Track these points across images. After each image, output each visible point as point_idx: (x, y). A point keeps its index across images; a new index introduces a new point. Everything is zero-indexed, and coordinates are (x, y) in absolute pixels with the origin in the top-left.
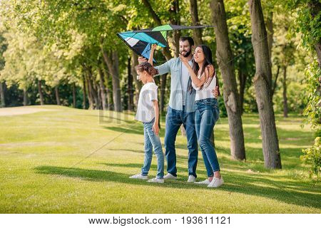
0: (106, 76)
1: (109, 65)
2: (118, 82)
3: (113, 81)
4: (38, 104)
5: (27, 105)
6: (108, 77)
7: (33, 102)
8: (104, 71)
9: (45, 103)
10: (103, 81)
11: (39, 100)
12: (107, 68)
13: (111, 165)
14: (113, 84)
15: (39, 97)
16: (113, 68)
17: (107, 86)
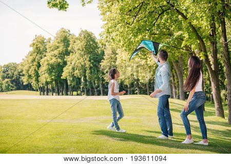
0: (175, 77)
1: (177, 70)
2: (182, 81)
3: (180, 80)
4: (136, 94)
5: (130, 94)
6: (177, 78)
7: (133, 93)
8: (175, 74)
9: (140, 93)
10: (174, 80)
11: (137, 91)
12: (176, 73)
13: (151, 132)
14: (179, 83)
15: (136, 90)
16: (179, 72)
17: (177, 84)
